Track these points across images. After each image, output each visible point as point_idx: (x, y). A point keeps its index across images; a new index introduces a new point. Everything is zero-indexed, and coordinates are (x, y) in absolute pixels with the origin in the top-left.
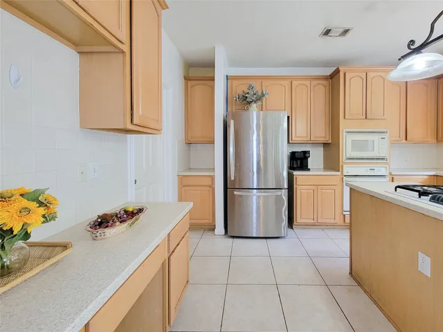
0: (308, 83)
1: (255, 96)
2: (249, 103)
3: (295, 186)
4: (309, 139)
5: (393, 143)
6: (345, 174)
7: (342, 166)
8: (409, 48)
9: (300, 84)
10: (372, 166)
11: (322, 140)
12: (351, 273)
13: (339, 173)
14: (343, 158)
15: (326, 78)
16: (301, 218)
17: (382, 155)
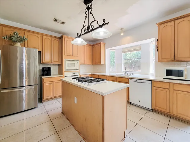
0: (50, 38)
1: (19, 39)
2: (15, 42)
3: (43, 83)
4: (51, 62)
5: (80, 64)
6: (65, 76)
7: (64, 73)
8: (77, 35)
9: (46, 38)
10: (74, 72)
11: (57, 63)
12: (62, 112)
13: (63, 76)
14: (64, 70)
15: (58, 38)
16: (46, 97)
17: (77, 68)
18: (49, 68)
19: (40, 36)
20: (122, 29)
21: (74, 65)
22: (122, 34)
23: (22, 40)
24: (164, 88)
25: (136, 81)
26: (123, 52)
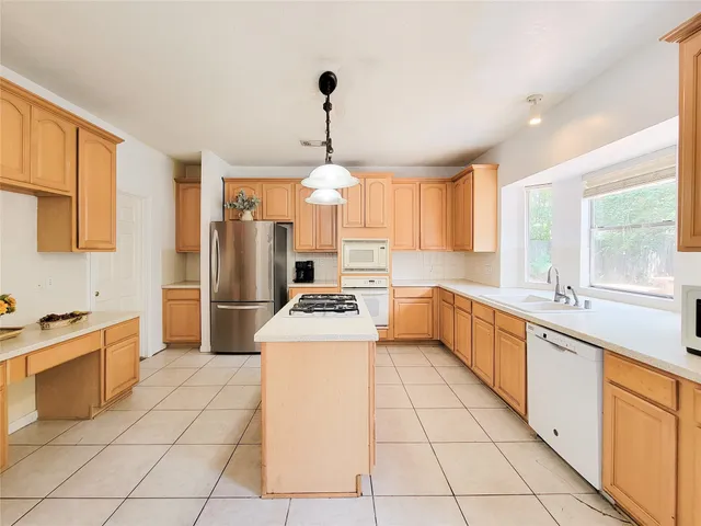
1: (246, 203)
4: (314, 247)
6: (343, 286)
7: (340, 277)
10: (371, 278)
11: (329, 249)
14: (341, 268)
17: (382, 266)
18: (308, 262)
19: (289, 186)
20: (532, 99)
21: (370, 255)
22: (536, 121)
23: (250, 205)
24: (645, 399)
25: (545, 336)
26: (587, 193)
